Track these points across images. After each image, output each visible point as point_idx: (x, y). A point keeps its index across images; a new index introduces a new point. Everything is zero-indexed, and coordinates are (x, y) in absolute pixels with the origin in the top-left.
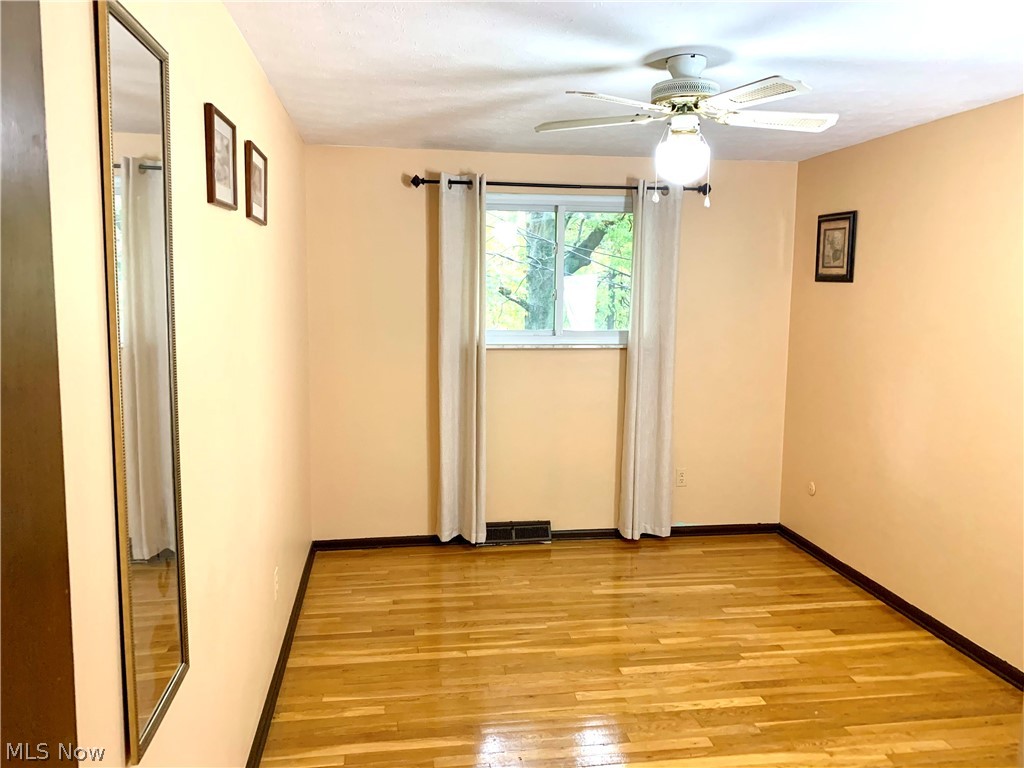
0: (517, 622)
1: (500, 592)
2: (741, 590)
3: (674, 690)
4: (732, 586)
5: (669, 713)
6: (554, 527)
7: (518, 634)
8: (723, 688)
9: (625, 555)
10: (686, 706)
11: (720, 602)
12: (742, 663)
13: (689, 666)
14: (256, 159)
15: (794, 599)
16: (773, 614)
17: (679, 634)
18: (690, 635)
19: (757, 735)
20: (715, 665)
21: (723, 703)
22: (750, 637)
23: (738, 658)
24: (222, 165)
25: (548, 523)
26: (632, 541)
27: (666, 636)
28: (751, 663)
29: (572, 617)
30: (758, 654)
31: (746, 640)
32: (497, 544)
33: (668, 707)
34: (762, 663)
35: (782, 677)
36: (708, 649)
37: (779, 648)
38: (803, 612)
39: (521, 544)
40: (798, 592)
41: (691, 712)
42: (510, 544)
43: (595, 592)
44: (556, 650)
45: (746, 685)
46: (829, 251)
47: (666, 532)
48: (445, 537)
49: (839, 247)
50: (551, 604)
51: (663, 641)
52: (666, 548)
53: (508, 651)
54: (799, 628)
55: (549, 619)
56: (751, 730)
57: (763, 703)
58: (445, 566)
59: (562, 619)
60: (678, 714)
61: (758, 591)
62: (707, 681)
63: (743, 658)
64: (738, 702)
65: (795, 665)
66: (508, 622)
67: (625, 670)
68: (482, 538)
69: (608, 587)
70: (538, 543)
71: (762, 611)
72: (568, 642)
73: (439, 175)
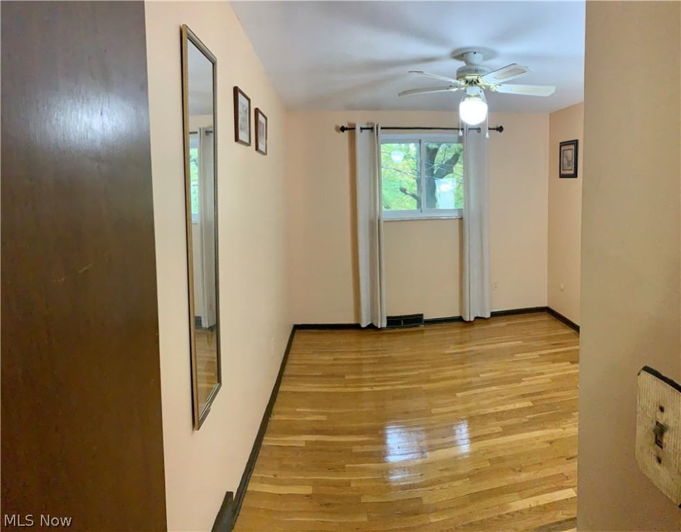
0: (401, 371)
1: (393, 355)
2: (526, 344)
3: (486, 402)
4: (520, 342)
5: (481, 416)
6: (426, 317)
7: (403, 378)
8: (511, 399)
9: (465, 330)
10: (491, 410)
11: (513, 351)
12: (522, 384)
13: (494, 388)
14: (261, 118)
15: (553, 347)
16: (541, 355)
17: (490, 371)
18: (496, 371)
19: (527, 422)
20: (509, 386)
21: (510, 407)
22: (527, 369)
23: (520, 381)
24: (242, 120)
25: (422, 315)
26: (470, 321)
27: (484, 373)
28: (527, 383)
29: (433, 367)
30: (531, 378)
31: (524, 371)
32: (394, 328)
33: (482, 412)
34: (532, 383)
35: (542, 390)
36: (506, 377)
37: (543, 374)
38: (556, 353)
39: (407, 327)
40: (555, 342)
41: (492, 414)
42: (400, 328)
43: (447, 352)
44: (422, 386)
45: (523, 396)
46: (565, 162)
47: (488, 315)
48: (364, 325)
49: (570, 159)
50: (422, 360)
51: (481, 375)
52: (487, 324)
53: (396, 387)
54: (554, 362)
55: (420, 368)
56: (524, 420)
57: (532, 404)
58: (364, 340)
59: (428, 368)
60: (485, 415)
61: (534, 344)
62: (503, 396)
63: (523, 381)
64: (519, 405)
65: (549, 383)
66: (397, 371)
67: (459, 395)
68: (385, 324)
69: (453, 349)
70: (417, 326)
71: (535, 355)
72: (429, 381)
73: (355, 125)
